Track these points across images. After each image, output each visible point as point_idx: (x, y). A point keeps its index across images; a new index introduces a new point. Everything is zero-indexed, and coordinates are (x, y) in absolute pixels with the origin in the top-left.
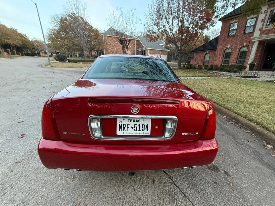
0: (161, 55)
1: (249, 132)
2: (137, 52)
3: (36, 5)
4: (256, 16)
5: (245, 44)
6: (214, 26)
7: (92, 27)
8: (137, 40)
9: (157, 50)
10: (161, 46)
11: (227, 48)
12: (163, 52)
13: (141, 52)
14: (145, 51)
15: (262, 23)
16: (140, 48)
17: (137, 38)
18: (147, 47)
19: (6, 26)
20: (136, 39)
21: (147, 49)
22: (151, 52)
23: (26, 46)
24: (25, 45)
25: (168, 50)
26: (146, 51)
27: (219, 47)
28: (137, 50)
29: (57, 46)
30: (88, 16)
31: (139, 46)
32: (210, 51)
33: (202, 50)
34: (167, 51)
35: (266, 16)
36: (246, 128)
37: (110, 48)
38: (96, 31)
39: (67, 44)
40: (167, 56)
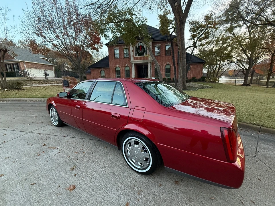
4: (128, 47)
5: (127, 65)
6: (102, 48)
10: (42, 59)
11: (117, 67)
13: (10, 64)
15: (133, 53)
26: (21, 64)
27: (111, 66)
32: (104, 68)
33: (97, 67)
34: (53, 66)
35: (133, 49)
40: (53, 71)
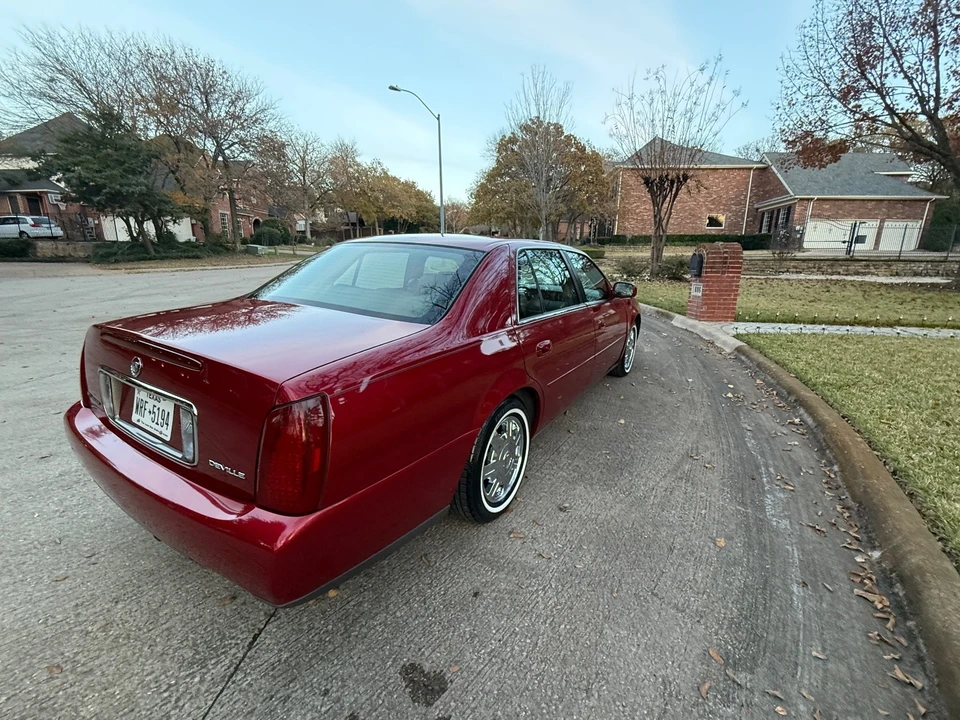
0: (882, 221)
1: (919, 685)
2: (755, 217)
3: (438, 119)
7: (583, 149)
8: (757, 169)
9: (864, 200)
10: (890, 179)
12: (902, 208)
13: (772, 212)
14: (789, 209)
16: (770, 197)
17: (761, 162)
18: (803, 190)
19: (398, 177)
20: (755, 166)
21: (801, 199)
22: (826, 210)
23: (425, 221)
24: (424, 217)
25: (934, 197)
26: (798, 209)
28: (756, 206)
29: (480, 214)
30: (569, 118)
31: (766, 192)
34: (927, 200)
36: (920, 659)
37: (638, 207)
38: (596, 159)
39: (503, 209)
40: (920, 223)
